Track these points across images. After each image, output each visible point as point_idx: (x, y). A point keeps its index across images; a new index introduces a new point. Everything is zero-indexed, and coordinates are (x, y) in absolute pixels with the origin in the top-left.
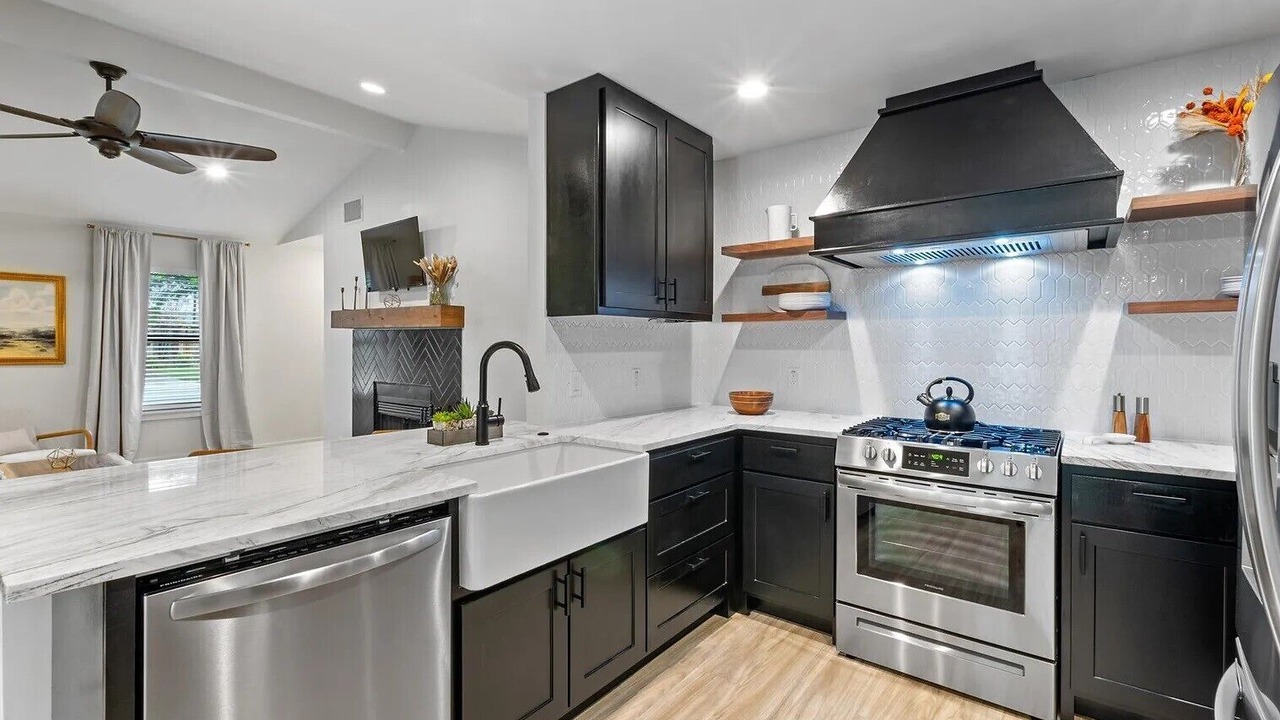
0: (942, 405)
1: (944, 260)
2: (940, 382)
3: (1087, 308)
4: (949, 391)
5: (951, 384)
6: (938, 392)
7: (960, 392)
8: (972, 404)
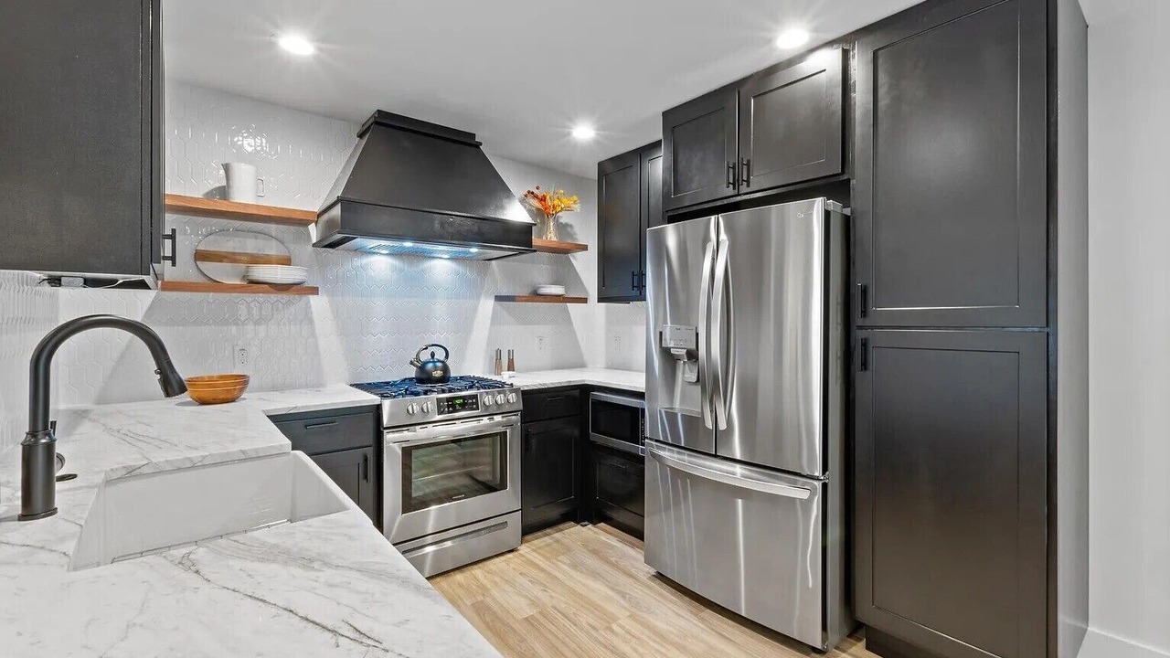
0: (430, 366)
1: (395, 254)
2: (426, 348)
3: (478, 298)
4: (433, 355)
5: (434, 349)
6: (425, 356)
7: (440, 355)
8: (449, 362)
